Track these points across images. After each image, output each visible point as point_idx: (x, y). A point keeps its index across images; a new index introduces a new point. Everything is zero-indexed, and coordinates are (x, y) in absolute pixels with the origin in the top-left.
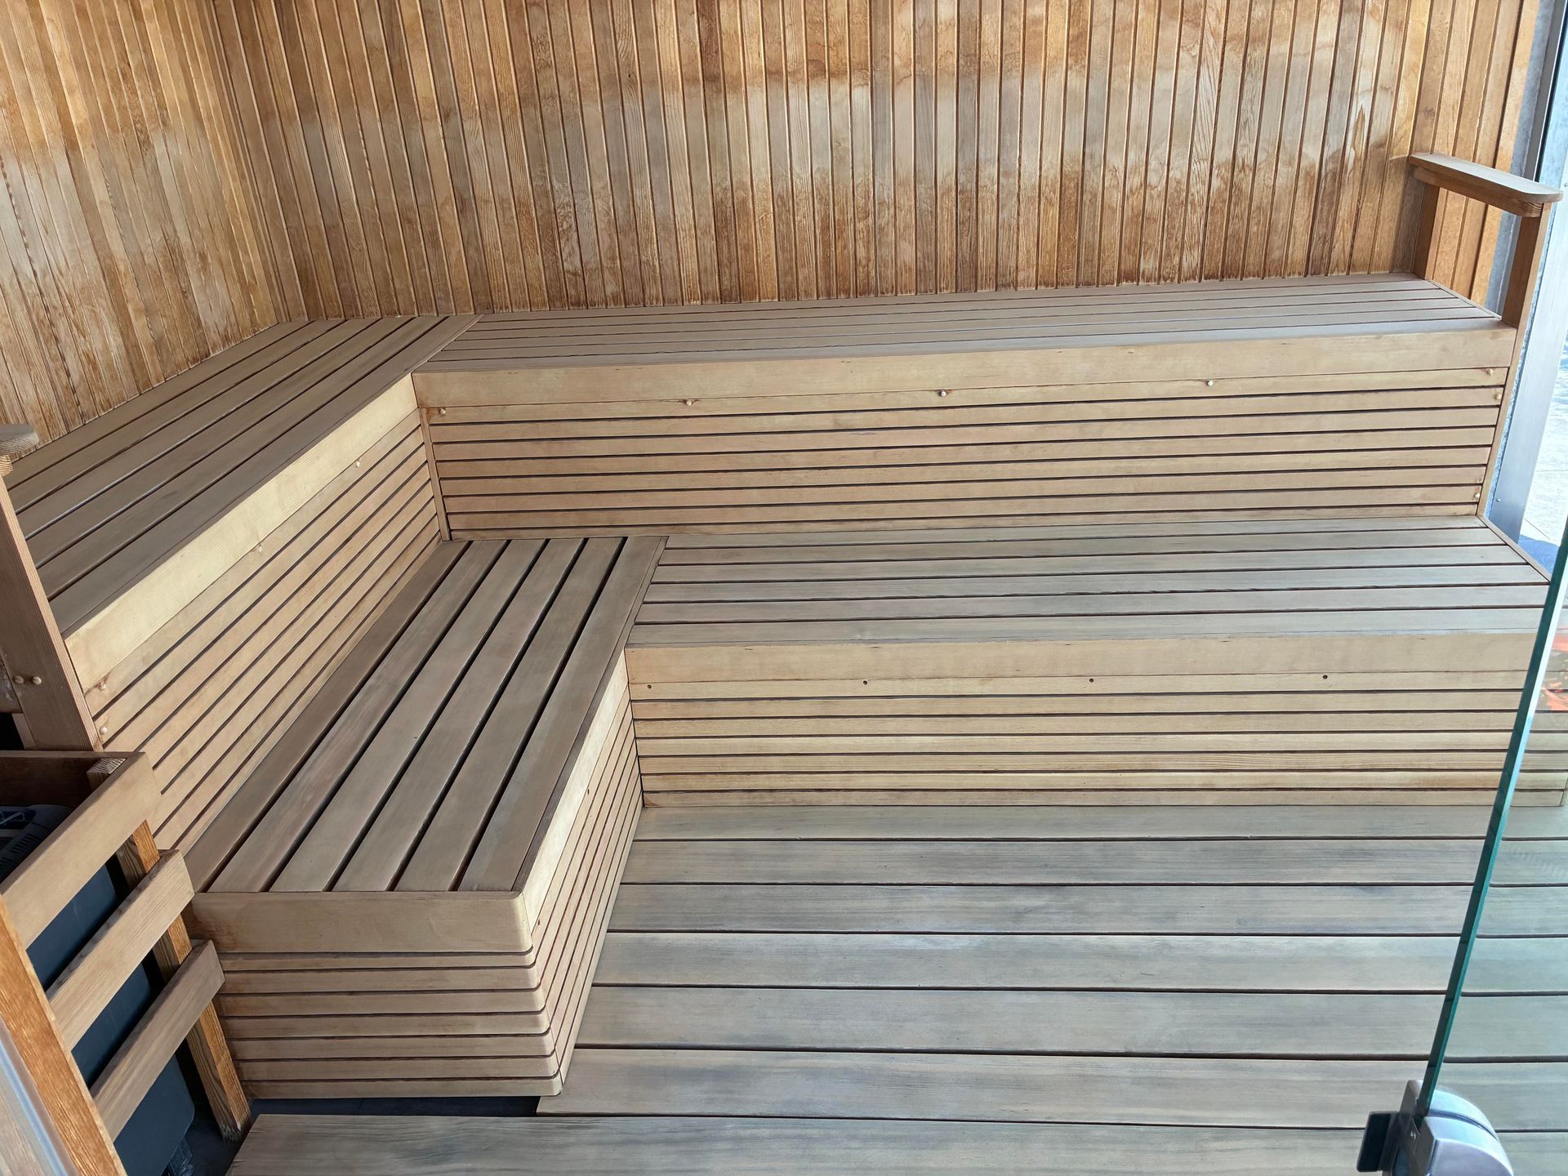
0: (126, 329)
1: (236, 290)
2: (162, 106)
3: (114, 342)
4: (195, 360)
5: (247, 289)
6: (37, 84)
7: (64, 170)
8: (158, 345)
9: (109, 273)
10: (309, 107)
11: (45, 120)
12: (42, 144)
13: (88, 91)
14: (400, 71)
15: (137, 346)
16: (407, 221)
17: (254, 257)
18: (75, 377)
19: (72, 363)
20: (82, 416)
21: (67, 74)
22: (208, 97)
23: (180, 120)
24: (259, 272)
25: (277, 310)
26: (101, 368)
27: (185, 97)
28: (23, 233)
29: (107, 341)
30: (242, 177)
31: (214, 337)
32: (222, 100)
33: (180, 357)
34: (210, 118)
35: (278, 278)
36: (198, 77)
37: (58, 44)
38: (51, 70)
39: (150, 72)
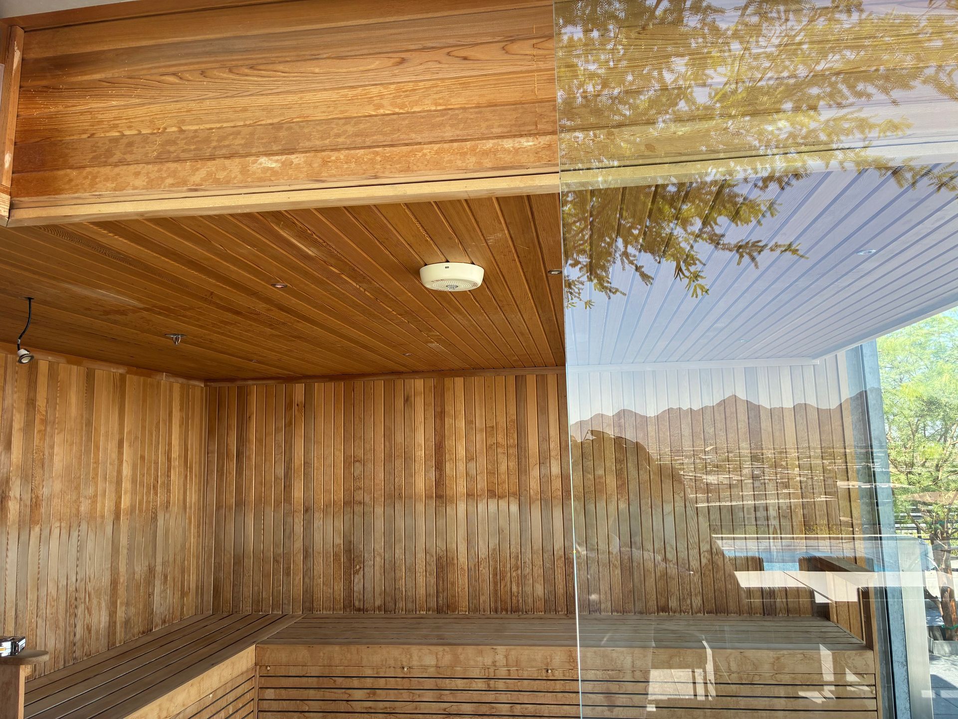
0: (112, 614)
1: (178, 594)
2: (168, 502)
3: (104, 619)
4: (144, 632)
5: (183, 594)
6: (110, 489)
7: (109, 529)
8: (127, 622)
9: (114, 583)
10: (240, 503)
11: (108, 505)
12: (103, 517)
13: (134, 492)
14: (288, 488)
15: (115, 622)
16: (276, 561)
17: (193, 578)
18: (78, 636)
19: (79, 630)
20: (75, 659)
21: (126, 485)
22: (193, 497)
23: (175, 509)
24: (193, 586)
25: (196, 607)
26: (93, 632)
27: (181, 498)
28: (78, 559)
29: (101, 619)
30: (199, 536)
31: (157, 620)
32: (199, 499)
33: (136, 631)
34: (191, 508)
35: (202, 589)
36: (191, 489)
37: (126, 471)
38: (119, 482)
39: (167, 487)
